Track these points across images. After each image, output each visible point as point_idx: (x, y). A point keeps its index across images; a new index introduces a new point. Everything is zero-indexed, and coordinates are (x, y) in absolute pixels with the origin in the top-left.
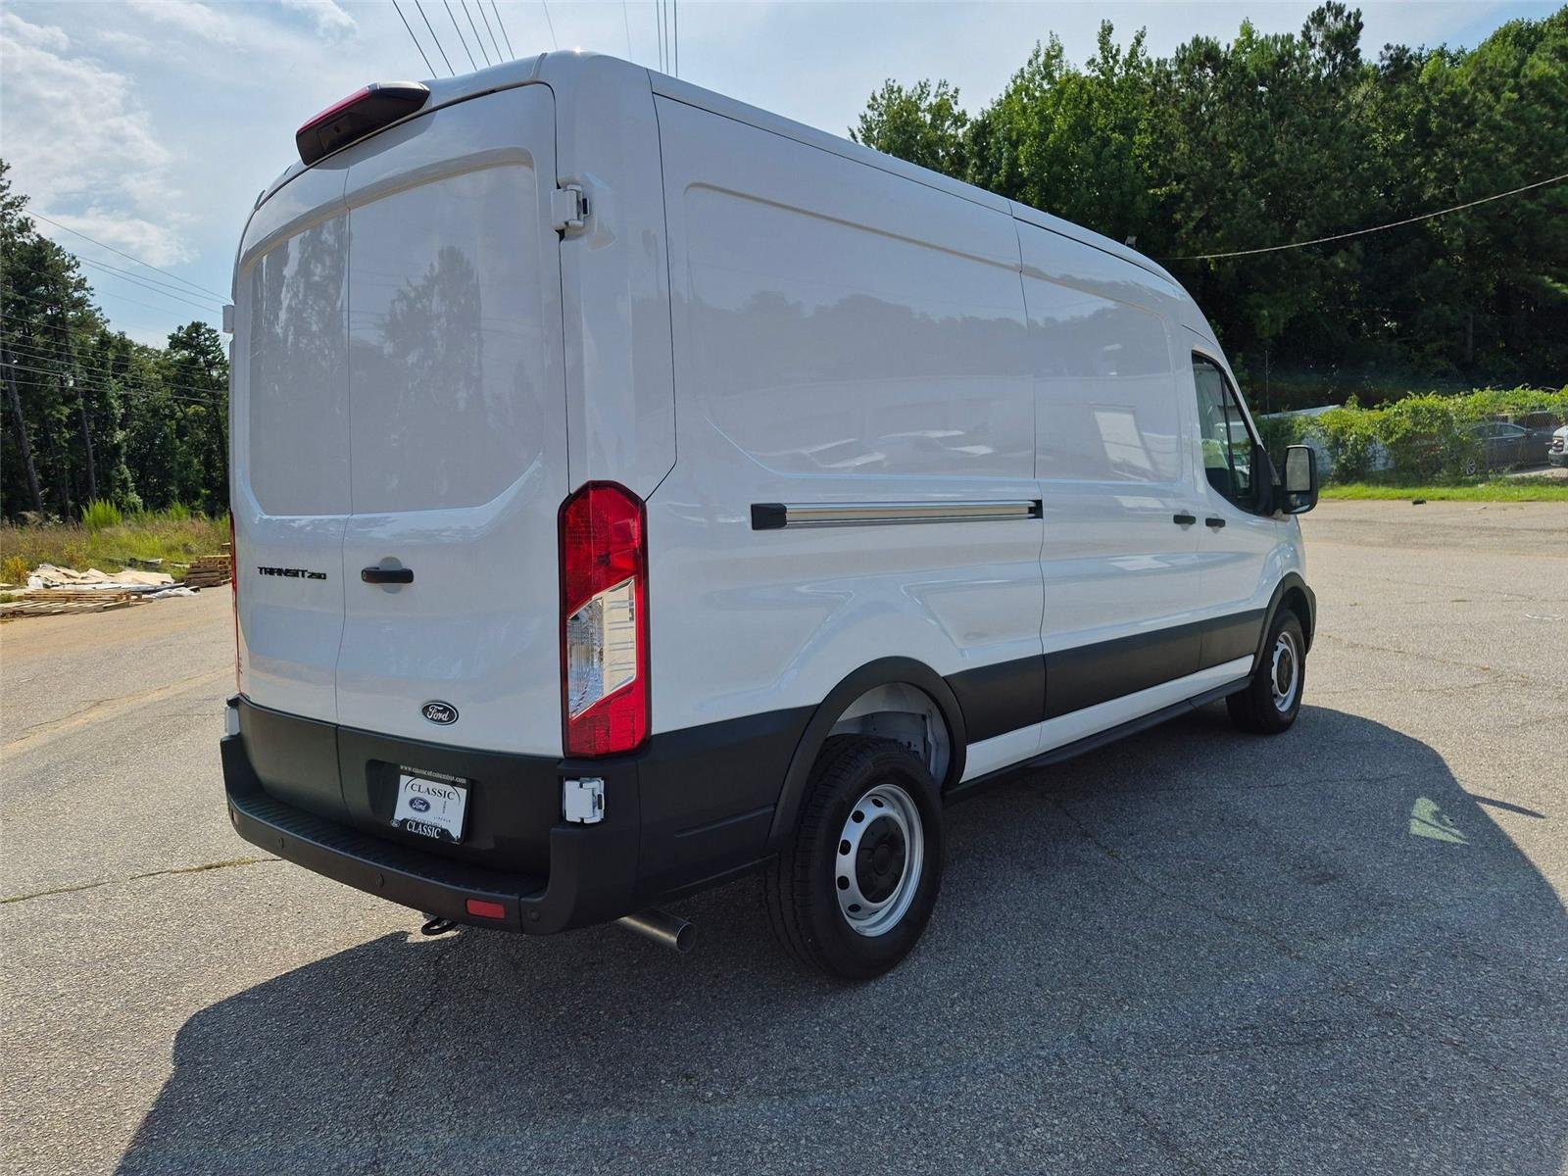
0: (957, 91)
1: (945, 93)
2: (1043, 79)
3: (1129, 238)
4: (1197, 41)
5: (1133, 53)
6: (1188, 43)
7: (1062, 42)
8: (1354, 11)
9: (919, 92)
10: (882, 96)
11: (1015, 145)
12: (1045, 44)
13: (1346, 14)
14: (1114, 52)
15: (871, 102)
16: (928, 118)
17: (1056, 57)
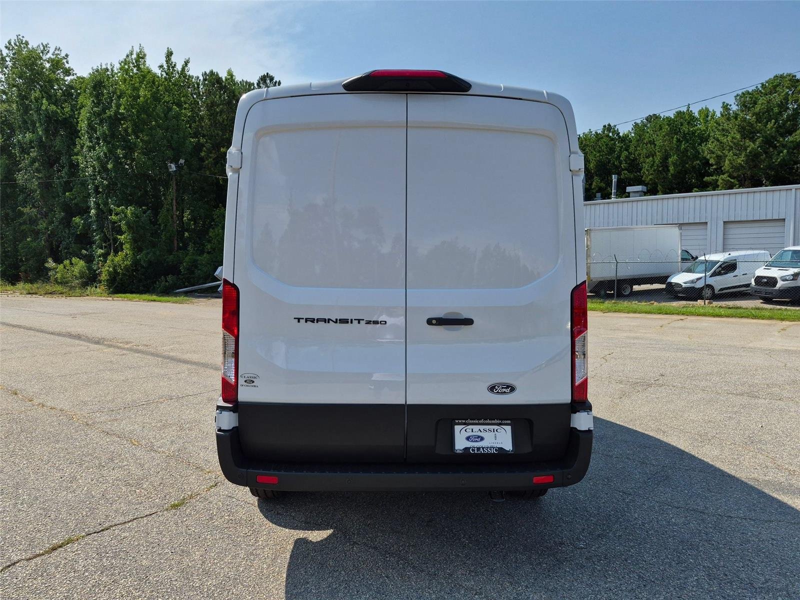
0: (67, 55)
1: (59, 54)
2: (134, 67)
3: (181, 160)
4: (212, 72)
5: (183, 69)
6: (208, 72)
7: (146, 51)
8: (278, 81)
9: (42, 49)
10: (15, 44)
11: (119, 97)
12: (137, 50)
13: (274, 81)
14: (173, 65)
15: (8, 44)
16: (48, 65)
17: (142, 58)
